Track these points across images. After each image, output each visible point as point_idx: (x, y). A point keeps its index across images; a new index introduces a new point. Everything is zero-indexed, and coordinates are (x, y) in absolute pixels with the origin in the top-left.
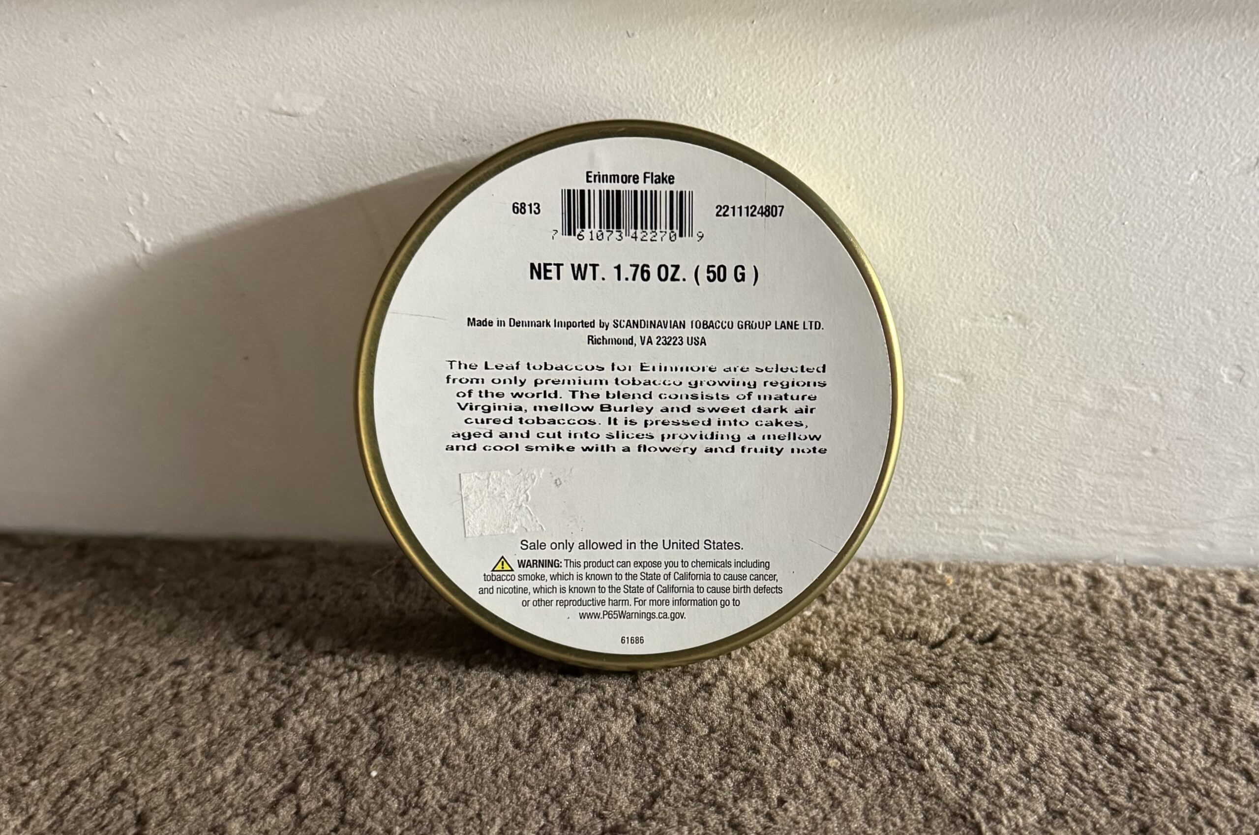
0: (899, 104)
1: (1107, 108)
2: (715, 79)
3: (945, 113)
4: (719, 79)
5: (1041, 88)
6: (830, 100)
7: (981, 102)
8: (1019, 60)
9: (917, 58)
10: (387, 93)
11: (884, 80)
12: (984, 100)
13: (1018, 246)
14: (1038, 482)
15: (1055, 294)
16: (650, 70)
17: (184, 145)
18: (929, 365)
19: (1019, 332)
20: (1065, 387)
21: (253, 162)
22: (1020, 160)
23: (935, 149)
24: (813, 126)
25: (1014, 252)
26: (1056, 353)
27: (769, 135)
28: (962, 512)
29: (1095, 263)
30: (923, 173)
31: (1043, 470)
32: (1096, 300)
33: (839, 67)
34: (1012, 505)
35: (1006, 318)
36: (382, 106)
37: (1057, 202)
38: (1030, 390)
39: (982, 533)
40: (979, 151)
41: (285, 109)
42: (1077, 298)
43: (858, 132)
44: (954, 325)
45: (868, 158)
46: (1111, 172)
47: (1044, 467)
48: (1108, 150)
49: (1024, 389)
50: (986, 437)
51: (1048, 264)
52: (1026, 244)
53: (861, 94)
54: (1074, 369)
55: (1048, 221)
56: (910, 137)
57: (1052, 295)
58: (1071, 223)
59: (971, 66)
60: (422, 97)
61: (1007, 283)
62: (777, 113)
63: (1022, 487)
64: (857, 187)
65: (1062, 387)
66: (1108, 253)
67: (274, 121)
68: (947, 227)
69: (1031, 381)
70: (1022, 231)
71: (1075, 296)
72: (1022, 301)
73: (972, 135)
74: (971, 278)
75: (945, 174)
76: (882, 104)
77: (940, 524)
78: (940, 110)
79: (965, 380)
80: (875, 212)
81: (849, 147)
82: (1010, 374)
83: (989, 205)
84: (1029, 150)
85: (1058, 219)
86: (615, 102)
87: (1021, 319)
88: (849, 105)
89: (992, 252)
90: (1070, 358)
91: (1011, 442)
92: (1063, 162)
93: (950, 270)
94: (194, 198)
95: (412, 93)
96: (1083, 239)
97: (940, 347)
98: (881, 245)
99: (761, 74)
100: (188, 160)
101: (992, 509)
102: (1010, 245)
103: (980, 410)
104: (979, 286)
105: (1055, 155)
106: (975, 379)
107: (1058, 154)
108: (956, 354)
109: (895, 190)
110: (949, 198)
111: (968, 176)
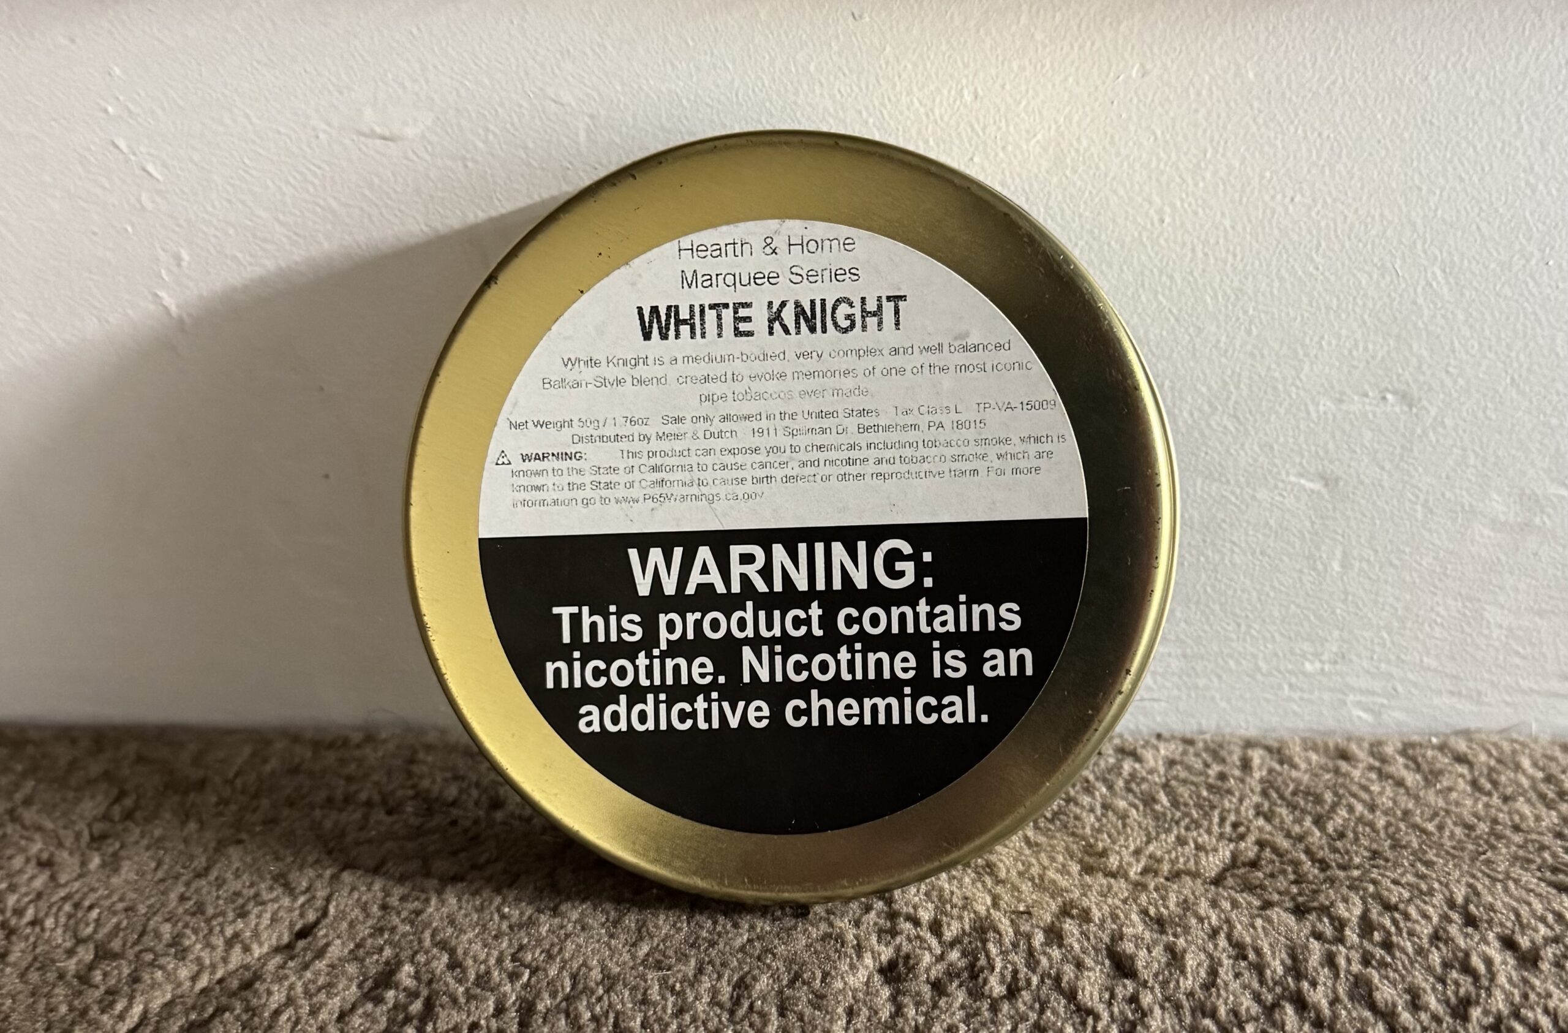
0: (1232, 104)
1: (1521, 105)
2: (975, 75)
3: (1297, 115)
4: (981, 75)
5: (1430, 77)
6: (1135, 100)
7: (1347, 97)
8: (1399, 40)
9: (1257, 40)
10: (521, 106)
11: (1211, 71)
12: (1351, 96)
13: (1401, 296)
14: (1430, 625)
15: (1452, 362)
16: (884, 66)
17: (238, 182)
18: (1275, 465)
19: (1403, 417)
20: (1467, 490)
21: (334, 204)
22: (1402, 177)
23: (1284, 164)
24: (1112, 137)
25: (1395, 303)
26: (1454, 445)
27: (1051, 151)
28: (1322, 670)
29: (1508, 319)
30: (1267, 198)
31: (1437, 609)
32: (1510, 371)
33: (1148, 54)
34: (1393, 658)
35: (1384, 398)
36: (512, 124)
37: (1455, 235)
38: (1417, 497)
39: (1351, 697)
40: (1346, 166)
41: (378, 130)
42: (1483, 368)
43: (1175, 145)
44: (1311, 408)
45: (1190, 181)
46: (1528, 192)
47: (1438, 603)
48: (1524, 162)
49: (1409, 495)
50: (1357, 564)
51: (1442, 322)
52: (1412, 294)
53: (1179, 90)
54: (1480, 468)
55: (1443, 261)
56: (1248, 149)
57: (1448, 365)
58: (1474, 263)
59: (1333, 50)
60: (569, 110)
61: (1386, 348)
62: (1062, 120)
63: (1408, 633)
64: (1174, 220)
65: (1464, 493)
66: (1526, 304)
67: (364, 148)
68: (1300, 273)
69: (1420, 485)
70: (1406, 276)
71: (1480, 365)
72: (1407, 373)
73: (1335, 144)
74: (1334, 342)
75: (1298, 199)
76: (1209, 104)
77: (1291, 686)
78: (1290, 110)
79: (1326, 485)
80: (1200, 255)
81: (1162, 166)
82: (1390, 475)
83: (1360, 240)
84: (1415, 164)
85: (1456, 259)
86: (837, 112)
87: (1405, 398)
88: (1163, 106)
89: (1364, 305)
90: (1474, 451)
91: (1392, 570)
92: (1462, 180)
93: (1305, 333)
94: (251, 255)
95: (553, 105)
96: (1491, 286)
97: (1291, 440)
98: (1209, 300)
99: (1039, 66)
100: (243, 203)
101: (1365, 664)
102: (1389, 295)
103: (1348, 526)
104: (1346, 352)
105: (1450, 169)
106: (1341, 483)
107: (1455, 169)
108: (1313, 448)
109: (1227, 223)
110: (1304, 233)
111: (1329, 201)
